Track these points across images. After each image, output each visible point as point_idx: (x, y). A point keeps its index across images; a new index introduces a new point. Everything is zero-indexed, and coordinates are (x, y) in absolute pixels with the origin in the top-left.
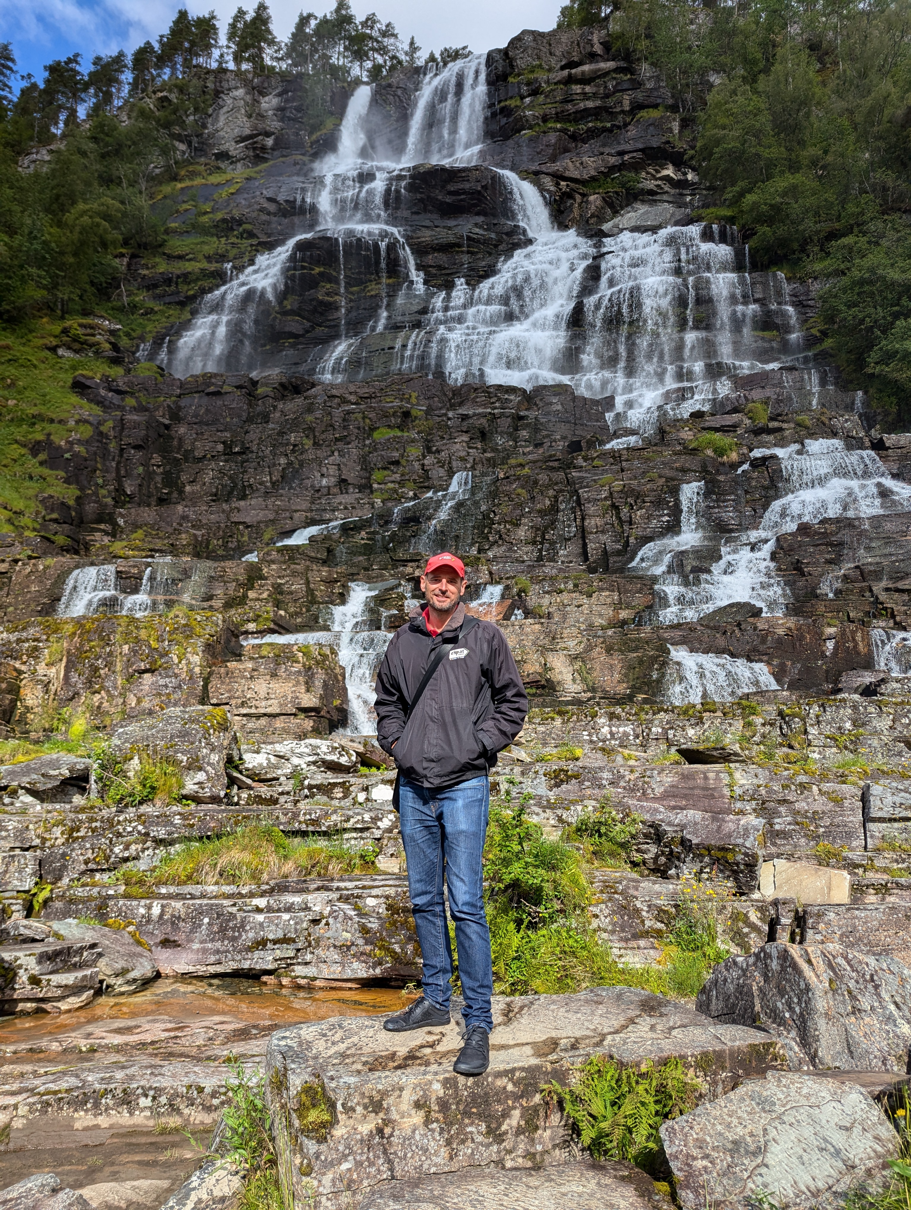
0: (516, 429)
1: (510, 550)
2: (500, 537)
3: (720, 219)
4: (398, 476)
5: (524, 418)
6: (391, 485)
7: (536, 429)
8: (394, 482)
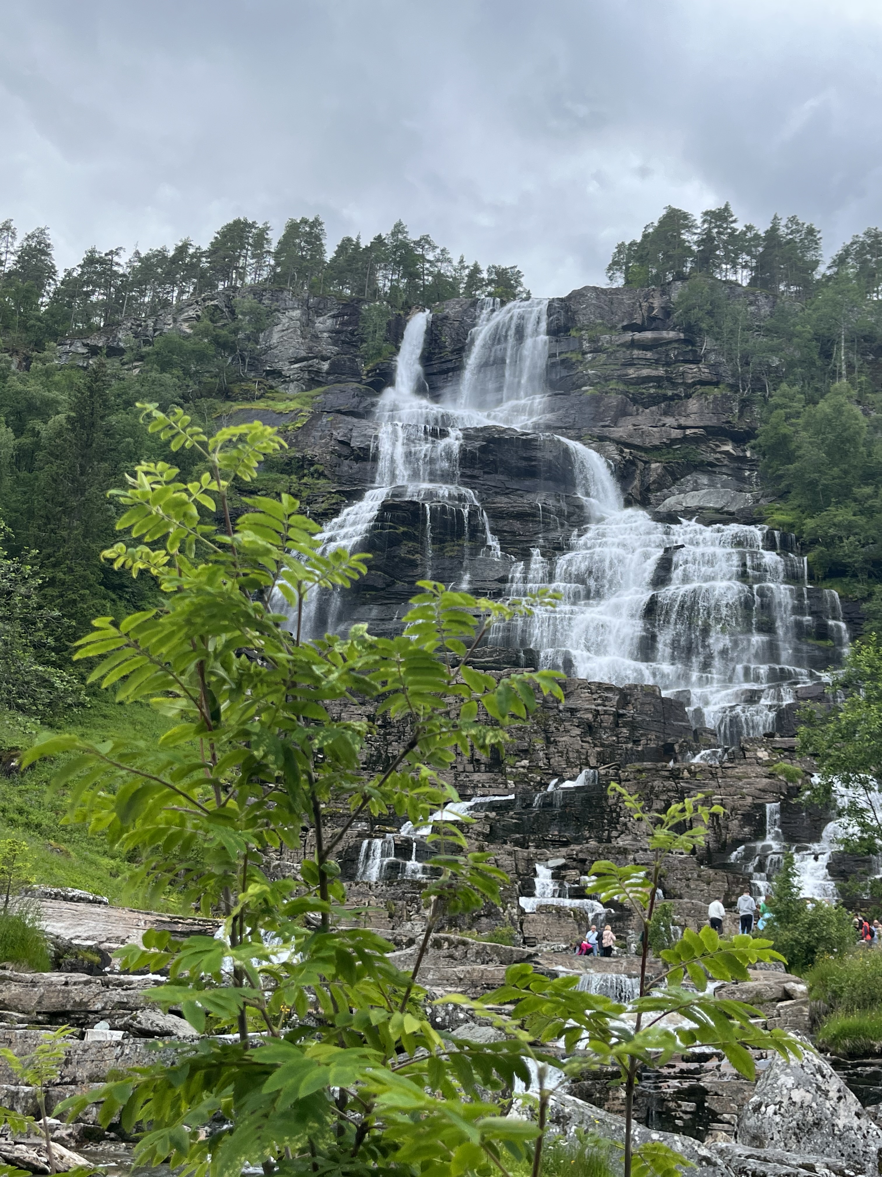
0: (617, 725)
3: (782, 524)
4: (525, 762)
5: (623, 715)
6: (522, 770)
7: (633, 726)
8: (523, 767)
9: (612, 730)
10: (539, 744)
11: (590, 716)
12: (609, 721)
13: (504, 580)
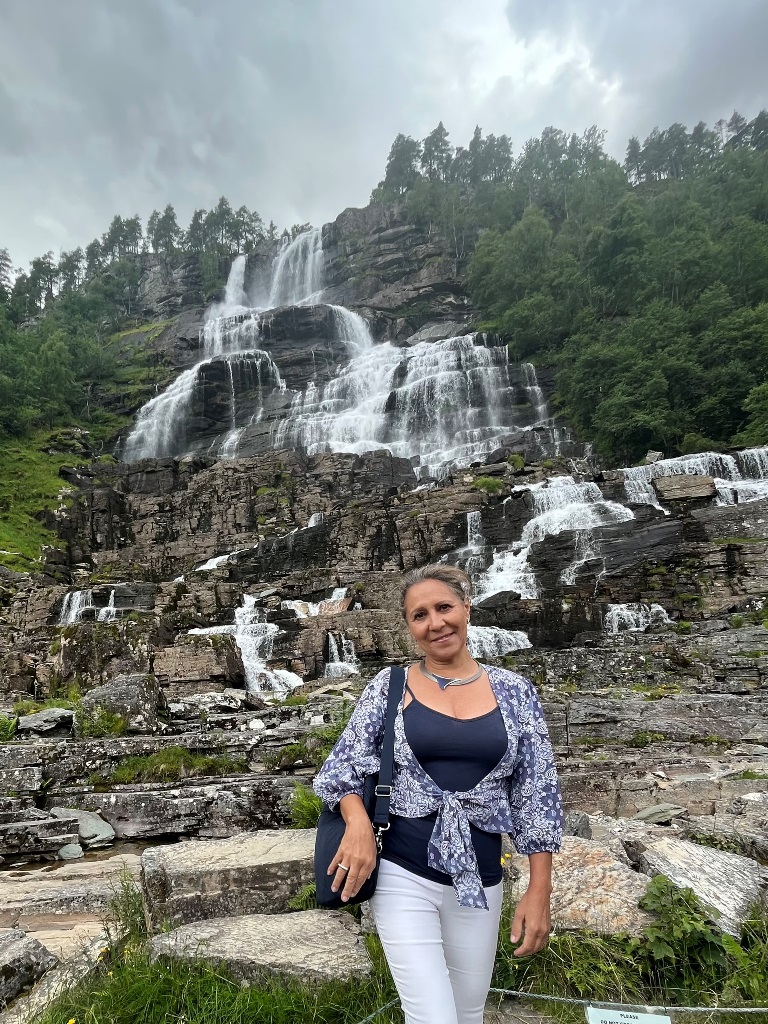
0: (352, 482)
1: (351, 564)
2: (345, 556)
3: (487, 330)
4: (274, 519)
5: (358, 474)
6: (270, 525)
7: (366, 481)
8: (272, 523)
9: (348, 486)
10: (284, 503)
11: (330, 478)
12: (345, 479)
13: (288, 406)
